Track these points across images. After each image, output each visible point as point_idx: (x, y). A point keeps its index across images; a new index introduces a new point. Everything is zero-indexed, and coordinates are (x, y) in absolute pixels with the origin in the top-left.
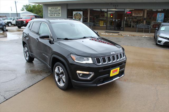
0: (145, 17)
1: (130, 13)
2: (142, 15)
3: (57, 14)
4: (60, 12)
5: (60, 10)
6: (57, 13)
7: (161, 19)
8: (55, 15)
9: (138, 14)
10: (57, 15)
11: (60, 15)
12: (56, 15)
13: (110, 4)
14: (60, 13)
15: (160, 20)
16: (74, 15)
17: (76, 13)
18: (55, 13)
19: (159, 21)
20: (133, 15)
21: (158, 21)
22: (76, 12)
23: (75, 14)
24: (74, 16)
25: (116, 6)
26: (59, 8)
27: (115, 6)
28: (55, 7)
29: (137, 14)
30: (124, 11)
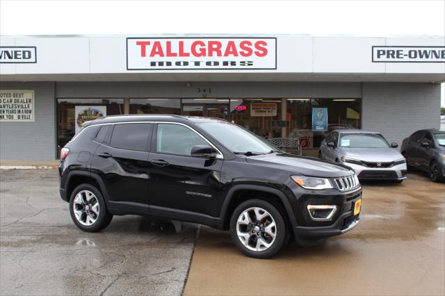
0: (284, 118)
1: (245, 108)
2: (275, 114)
3: (21, 114)
4: (32, 107)
5: (33, 101)
6: (19, 111)
7: (322, 123)
8: (11, 117)
9: (265, 112)
10: (19, 117)
11: (32, 116)
12: (15, 116)
13: (188, 85)
14: (30, 112)
15: (321, 126)
16: (79, 115)
17: (86, 112)
18: (13, 112)
19: (318, 128)
20: (253, 114)
21: (315, 127)
22: (86, 108)
23: (83, 115)
24: (79, 119)
25: (204, 91)
26: (28, 95)
27: (202, 89)
28: (12, 92)
29: (260, 112)
30: (228, 105)
